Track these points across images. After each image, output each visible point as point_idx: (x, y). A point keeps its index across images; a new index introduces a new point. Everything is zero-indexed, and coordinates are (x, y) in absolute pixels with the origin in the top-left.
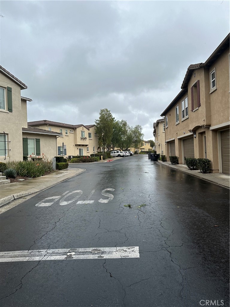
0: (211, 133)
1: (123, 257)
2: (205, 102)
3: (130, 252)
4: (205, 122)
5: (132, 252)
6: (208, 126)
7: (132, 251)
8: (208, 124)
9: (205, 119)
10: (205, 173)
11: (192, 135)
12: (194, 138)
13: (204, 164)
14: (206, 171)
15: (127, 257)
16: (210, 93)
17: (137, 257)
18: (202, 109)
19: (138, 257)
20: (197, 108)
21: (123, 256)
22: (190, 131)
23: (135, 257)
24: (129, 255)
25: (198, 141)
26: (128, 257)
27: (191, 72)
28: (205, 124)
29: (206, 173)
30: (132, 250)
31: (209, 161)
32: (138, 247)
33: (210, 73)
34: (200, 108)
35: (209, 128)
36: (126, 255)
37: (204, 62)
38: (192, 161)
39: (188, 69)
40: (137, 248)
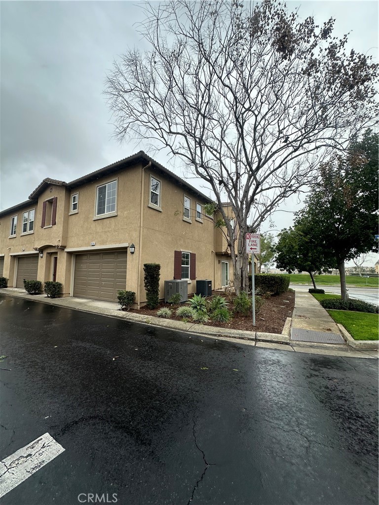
0: (65, 255)
1: (34, 471)
2: (62, 222)
3: (41, 452)
4: (61, 243)
5: (43, 450)
6: (63, 248)
7: (43, 447)
8: (64, 245)
9: (61, 240)
10: (53, 298)
11: (38, 254)
12: (40, 258)
13: (54, 287)
14: (54, 295)
15: (42, 466)
16: (70, 214)
17: (60, 453)
18: (58, 229)
19: (63, 450)
20: (51, 226)
21: (33, 469)
22: (36, 249)
23: (57, 455)
24: (42, 458)
25: (45, 262)
26: (44, 464)
27: (46, 186)
28: (60, 244)
29: (55, 298)
30: (41, 444)
31: (60, 285)
32: (47, 434)
33: (71, 195)
34: (55, 227)
35: (64, 249)
36: (36, 462)
37: (67, 182)
38: (35, 284)
39: (44, 181)
40: (47, 438)
